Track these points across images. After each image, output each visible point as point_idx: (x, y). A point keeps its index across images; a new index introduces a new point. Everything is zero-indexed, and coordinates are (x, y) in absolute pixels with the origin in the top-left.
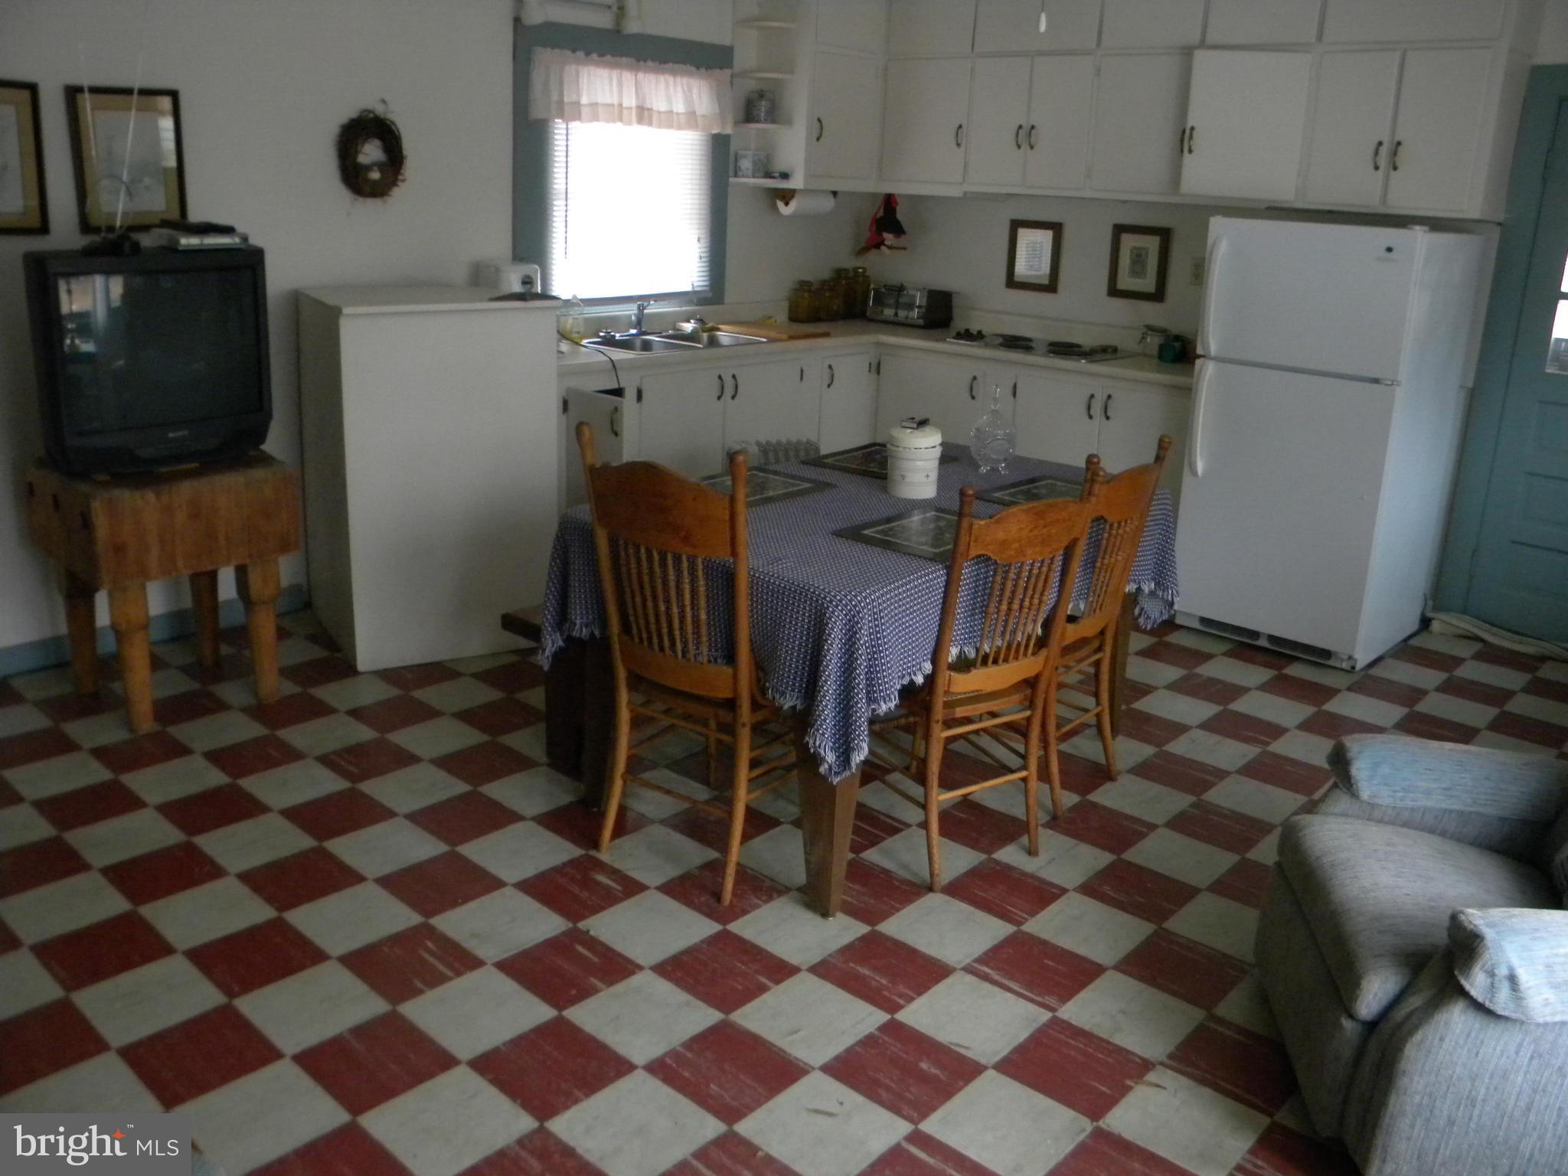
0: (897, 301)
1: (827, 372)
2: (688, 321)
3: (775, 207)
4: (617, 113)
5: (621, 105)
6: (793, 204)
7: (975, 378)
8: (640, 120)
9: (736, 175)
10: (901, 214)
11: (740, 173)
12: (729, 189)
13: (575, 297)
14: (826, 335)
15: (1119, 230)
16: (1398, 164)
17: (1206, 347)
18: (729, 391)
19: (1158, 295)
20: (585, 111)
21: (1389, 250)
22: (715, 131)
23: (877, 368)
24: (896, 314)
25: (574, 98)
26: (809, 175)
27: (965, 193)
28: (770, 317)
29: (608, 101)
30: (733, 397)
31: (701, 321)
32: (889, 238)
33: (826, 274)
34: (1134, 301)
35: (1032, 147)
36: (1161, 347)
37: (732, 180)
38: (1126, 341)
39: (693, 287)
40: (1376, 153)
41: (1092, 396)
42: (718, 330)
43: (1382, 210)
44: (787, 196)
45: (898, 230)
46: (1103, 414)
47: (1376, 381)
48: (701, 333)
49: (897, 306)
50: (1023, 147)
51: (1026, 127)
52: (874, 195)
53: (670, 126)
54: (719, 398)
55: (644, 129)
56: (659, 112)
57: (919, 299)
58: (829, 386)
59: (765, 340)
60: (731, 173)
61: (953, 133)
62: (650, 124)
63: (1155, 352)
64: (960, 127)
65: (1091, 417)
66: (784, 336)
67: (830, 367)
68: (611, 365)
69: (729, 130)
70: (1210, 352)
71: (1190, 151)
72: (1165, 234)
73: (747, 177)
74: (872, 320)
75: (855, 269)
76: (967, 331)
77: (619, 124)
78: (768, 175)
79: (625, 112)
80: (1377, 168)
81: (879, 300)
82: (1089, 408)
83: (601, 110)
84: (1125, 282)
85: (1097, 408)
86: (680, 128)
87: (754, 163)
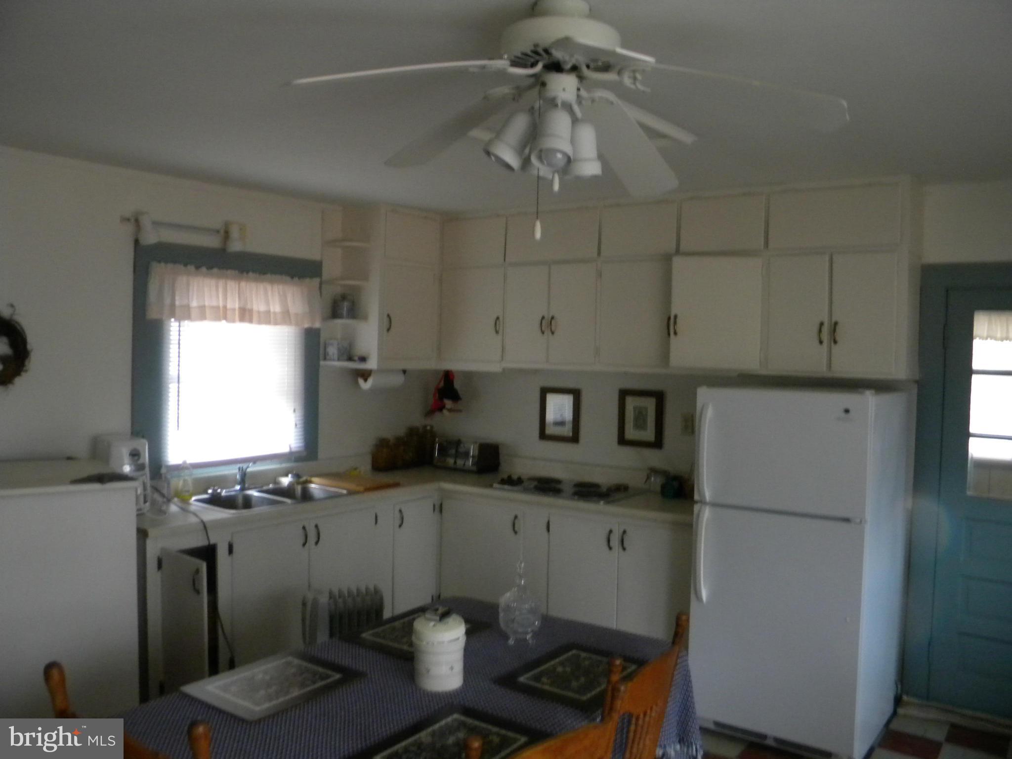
0: (457, 451)
1: (398, 515)
2: (287, 475)
3: (357, 383)
4: (222, 314)
5: (225, 307)
6: (370, 381)
7: (516, 517)
8: (242, 319)
9: (325, 359)
10: (457, 385)
11: (328, 357)
12: (321, 370)
13: (185, 462)
14: (396, 485)
15: (624, 394)
16: (838, 338)
17: (702, 494)
18: (312, 538)
19: (658, 443)
20: (194, 313)
21: (847, 411)
22: (306, 326)
23: (439, 509)
24: (455, 463)
25: (185, 302)
26: (381, 358)
27: (504, 369)
28: (356, 469)
29: (214, 304)
30: (317, 543)
31: (297, 476)
32: (448, 403)
33: (401, 432)
34: (639, 449)
35: (553, 333)
36: (663, 487)
37: (322, 363)
38: (636, 480)
39: (290, 448)
40: (820, 331)
41: (611, 532)
42: (311, 482)
43: (829, 375)
44: (365, 375)
45: (455, 396)
46: (620, 546)
47: (847, 520)
48: (296, 486)
49: (457, 456)
50: (545, 334)
51: (548, 317)
52: (436, 372)
53: (268, 322)
54: (304, 545)
55: (245, 326)
56: (259, 312)
57: (473, 450)
58: (400, 526)
59: (345, 492)
60: (321, 356)
61: (493, 323)
62: (251, 321)
63: (658, 489)
64: (498, 318)
65: (610, 548)
66: (361, 488)
67: (400, 511)
68: (202, 527)
69: (317, 325)
70: (705, 497)
71: (675, 333)
72: (659, 397)
73: (334, 360)
74: (437, 467)
75: (425, 427)
76: (510, 477)
77: (224, 322)
78: (350, 359)
79: (229, 313)
80: (821, 342)
81: (443, 450)
82: (609, 541)
83: (208, 311)
84: (631, 433)
85: (615, 542)
86: (276, 324)
87: (339, 349)
